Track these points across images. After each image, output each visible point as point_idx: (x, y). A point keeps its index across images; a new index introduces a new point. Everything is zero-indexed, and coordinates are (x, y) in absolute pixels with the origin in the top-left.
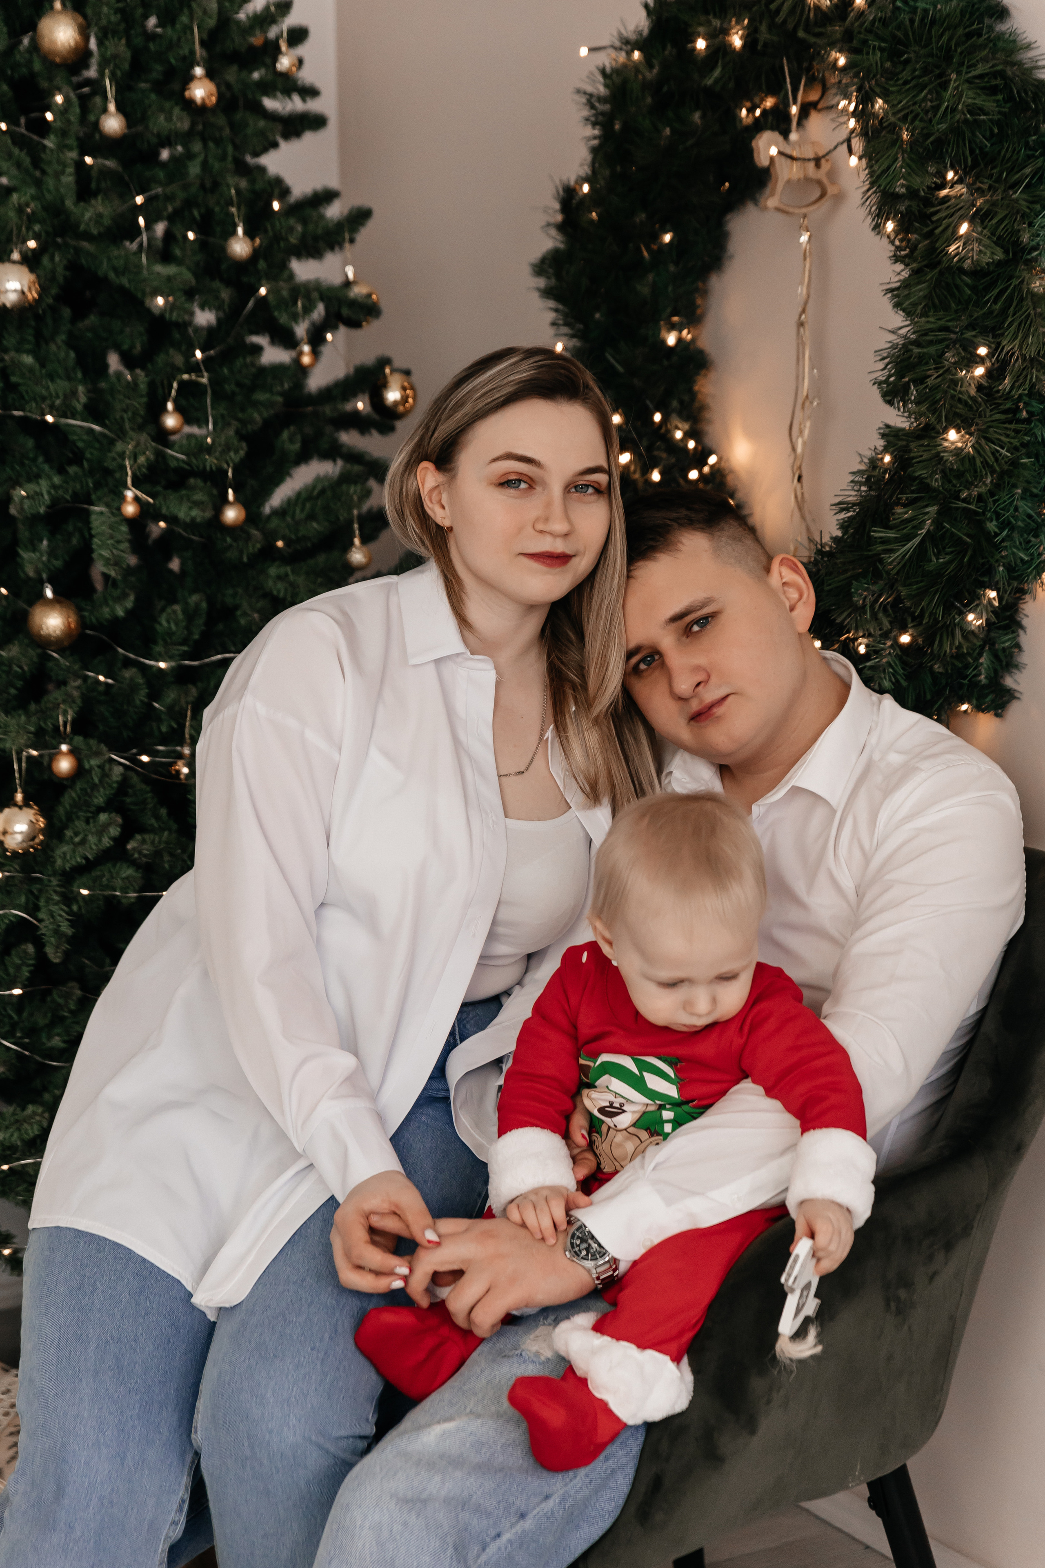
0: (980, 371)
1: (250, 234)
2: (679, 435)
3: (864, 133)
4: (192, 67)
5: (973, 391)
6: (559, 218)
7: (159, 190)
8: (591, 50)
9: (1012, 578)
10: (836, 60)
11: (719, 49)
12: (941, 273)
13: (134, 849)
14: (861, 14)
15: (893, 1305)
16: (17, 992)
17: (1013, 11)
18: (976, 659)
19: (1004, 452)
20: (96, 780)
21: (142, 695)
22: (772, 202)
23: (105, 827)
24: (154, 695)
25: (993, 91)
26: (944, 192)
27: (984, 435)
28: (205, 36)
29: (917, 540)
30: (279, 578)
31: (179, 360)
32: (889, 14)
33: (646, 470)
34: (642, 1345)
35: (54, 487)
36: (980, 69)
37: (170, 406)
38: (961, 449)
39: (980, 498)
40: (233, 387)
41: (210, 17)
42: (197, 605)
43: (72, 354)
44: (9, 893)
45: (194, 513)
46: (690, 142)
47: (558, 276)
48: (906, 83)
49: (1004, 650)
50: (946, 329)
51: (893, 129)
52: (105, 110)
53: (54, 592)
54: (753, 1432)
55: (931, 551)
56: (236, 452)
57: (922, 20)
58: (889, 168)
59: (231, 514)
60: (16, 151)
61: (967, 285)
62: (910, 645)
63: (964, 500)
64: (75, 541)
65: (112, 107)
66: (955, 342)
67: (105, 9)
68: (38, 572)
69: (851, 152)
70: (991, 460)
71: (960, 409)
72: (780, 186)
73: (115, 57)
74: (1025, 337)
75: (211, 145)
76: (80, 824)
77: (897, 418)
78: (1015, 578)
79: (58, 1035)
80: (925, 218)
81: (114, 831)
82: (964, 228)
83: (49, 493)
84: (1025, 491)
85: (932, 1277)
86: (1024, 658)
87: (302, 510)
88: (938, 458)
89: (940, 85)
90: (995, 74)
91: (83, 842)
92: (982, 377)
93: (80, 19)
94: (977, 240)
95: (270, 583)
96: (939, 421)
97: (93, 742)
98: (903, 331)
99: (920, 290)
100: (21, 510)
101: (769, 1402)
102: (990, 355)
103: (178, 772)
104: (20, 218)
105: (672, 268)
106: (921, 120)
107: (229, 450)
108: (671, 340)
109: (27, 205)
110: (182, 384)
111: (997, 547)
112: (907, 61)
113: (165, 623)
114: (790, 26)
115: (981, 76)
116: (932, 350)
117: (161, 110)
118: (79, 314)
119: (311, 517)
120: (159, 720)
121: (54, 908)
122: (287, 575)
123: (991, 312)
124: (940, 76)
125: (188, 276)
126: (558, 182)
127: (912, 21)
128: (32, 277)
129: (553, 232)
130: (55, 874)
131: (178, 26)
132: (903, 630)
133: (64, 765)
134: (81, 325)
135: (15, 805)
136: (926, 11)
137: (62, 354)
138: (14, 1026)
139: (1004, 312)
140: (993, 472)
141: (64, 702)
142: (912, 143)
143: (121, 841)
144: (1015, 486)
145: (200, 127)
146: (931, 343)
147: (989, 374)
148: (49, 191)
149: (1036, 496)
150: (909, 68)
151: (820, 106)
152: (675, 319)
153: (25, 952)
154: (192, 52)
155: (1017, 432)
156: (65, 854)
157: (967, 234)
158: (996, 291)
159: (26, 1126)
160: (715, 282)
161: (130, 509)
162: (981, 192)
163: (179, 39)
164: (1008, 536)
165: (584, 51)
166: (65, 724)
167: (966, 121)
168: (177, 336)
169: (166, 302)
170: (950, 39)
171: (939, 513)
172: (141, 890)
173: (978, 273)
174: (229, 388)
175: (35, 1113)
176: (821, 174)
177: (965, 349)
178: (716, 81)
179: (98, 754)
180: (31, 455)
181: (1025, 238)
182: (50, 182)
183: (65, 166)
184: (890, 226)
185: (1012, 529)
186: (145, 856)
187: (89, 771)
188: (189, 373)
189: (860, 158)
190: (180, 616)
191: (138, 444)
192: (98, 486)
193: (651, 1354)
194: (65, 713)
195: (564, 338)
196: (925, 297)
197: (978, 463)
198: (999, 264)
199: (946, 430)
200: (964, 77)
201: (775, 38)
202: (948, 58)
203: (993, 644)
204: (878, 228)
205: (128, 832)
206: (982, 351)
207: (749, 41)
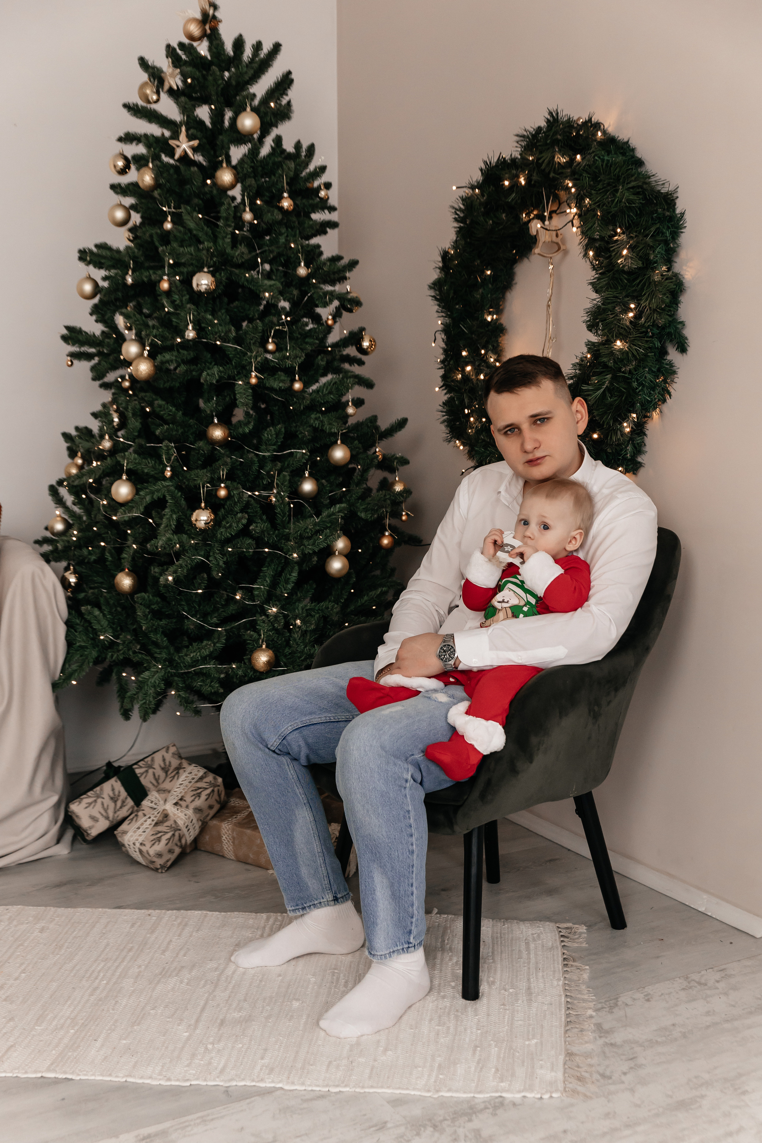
0: (631, 315)
1: (307, 266)
2: (492, 360)
3: (580, 216)
4: (283, 193)
5: (628, 323)
6: (441, 265)
7: (267, 248)
8: (457, 188)
9: (642, 409)
10: (568, 184)
11: (515, 185)
12: (614, 274)
13: (252, 529)
14: (579, 163)
15: (592, 713)
16: (200, 591)
17: (645, 162)
18: (626, 447)
19: (641, 350)
20: (236, 500)
21: (255, 467)
22: (537, 251)
23: (241, 519)
24: (261, 467)
25: (638, 193)
26: (616, 238)
27: (632, 343)
28: (289, 180)
29: (602, 390)
30: (316, 419)
31: (275, 320)
32: (592, 163)
33: (478, 374)
34: (487, 719)
35: (220, 371)
36: (633, 184)
37: (270, 340)
38: (622, 349)
39: (630, 372)
40: (297, 335)
41: (291, 171)
42: (280, 429)
43: (228, 317)
44: (197, 550)
45: (281, 385)
46: (500, 227)
47: (440, 290)
48: (599, 190)
49: (638, 444)
50: (616, 297)
51: (594, 210)
52: (245, 211)
53: (218, 421)
54: (531, 762)
55: (608, 395)
56: (300, 358)
57: (607, 165)
58: (592, 227)
59: (297, 386)
60: (205, 228)
61: (626, 279)
62: (597, 439)
63: (623, 372)
64: (227, 399)
65: (248, 209)
66: (620, 302)
67: (246, 166)
68: (212, 411)
69: (573, 226)
70: (635, 353)
71: (622, 331)
72: (541, 244)
73: (249, 186)
74: (651, 300)
75: (290, 230)
76: (229, 519)
77: (594, 339)
78: (643, 409)
79: (215, 617)
80: (608, 250)
81: (244, 521)
82: (625, 252)
83: (218, 374)
84: (650, 369)
85: (609, 703)
86: (646, 448)
87: (326, 390)
88: (612, 353)
89: (614, 190)
90: (638, 187)
91: (231, 526)
92: (632, 317)
93: (235, 172)
94: (632, 258)
95: (312, 422)
96: (613, 337)
97: (235, 484)
98: (598, 300)
99: (604, 282)
100: (206, 381)
101: (538, 749)
102: (635, 308)
103: (271, 500)
104: (208, 254)
105: (490, 286)
106: (607, 206)
107: (297, 357)
108: (489, 319)
109: (211, 248)
110: (276, 331)
111: (637, 394)
112: (600, 181)
113: (266, 435)
114: (547, 170)
115: (633, 188)
116: (610, 306)
117: (269, 211)
118: (231, 301)
119: (330, 393)
120: (263, 478)
121: (217, 556)
122: (319, 417)
123: (636, 290)
124: (615, 187)
125: (279, 285)
126: (440, 249)
127: (602, 165)
128: (213, 279)
129: (438, 271)
130: (217, 541)
131: (277, 175)
132: (594, 432)
133: (223, 493)
134: (232, 305)
135: (201, 508)
136: (608, 161)
137: (224, 317)
138: (196, 612)
139: (642, 289)
140: (636, 359)
141: (223, 465)
142: (602, 216)
143: (247, 526)
144: (644, 368)
145: (285, 221)
146: (609, 303)
147: (635, 317)
148: (220, 246)
149: (654, 372)
150: (601, 183)
151: (558, 212)
152: (491, 310)
153: (203, 577)
154: (283, 187)
155: (647, 341)
156: (222, 532)
157: (626, 255)
158: (638, 281)
159: (203, 650)
160: (509, 295)
161: (253, 381)
162: (632, 238)
163: (277, 181)
164: (642, 389)
165: (454, 188)
166: (223, 475)
167: (626, 206)
168: (273, 311)
169: (270, 295)
170: (619, 172)
171: (612, 378)
172: (255, 549)
173: (630, 273)
174: (296, 335)
175: (207, 645)
176: (558, 240)
177: (624, 306)
178: (513, 200)
179: (237, 489)
180: (209, 361)
181: (652, 257)
182: (220, 242)
183: (227, 234)
184: (591, 253)
185: (644, 386)
186: (257, 533)
187: (233, 496)
188: (279, 326)
189: (577, 228)
190: (273, 433)
191: (258, 352)
192: (239, 373)
193: (490, 722)
194: (223, 470)
195: (442, 318)
196: (606, 284)
197: (630, 355)
198: (639, 268)
199: (615, 341)
200: (626, 186)
201: (540, 179)
202: (618, 178)
203: (633, 441)
204: (586, 255)
205: (250, 522)
206: (632, 306)
207: (528, 180)
